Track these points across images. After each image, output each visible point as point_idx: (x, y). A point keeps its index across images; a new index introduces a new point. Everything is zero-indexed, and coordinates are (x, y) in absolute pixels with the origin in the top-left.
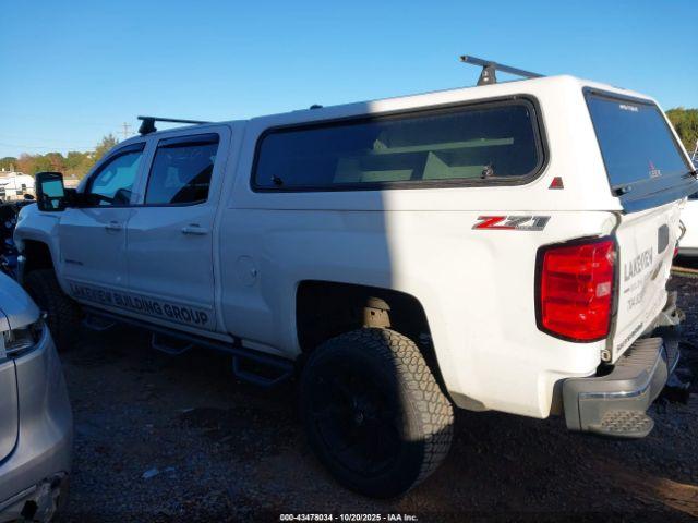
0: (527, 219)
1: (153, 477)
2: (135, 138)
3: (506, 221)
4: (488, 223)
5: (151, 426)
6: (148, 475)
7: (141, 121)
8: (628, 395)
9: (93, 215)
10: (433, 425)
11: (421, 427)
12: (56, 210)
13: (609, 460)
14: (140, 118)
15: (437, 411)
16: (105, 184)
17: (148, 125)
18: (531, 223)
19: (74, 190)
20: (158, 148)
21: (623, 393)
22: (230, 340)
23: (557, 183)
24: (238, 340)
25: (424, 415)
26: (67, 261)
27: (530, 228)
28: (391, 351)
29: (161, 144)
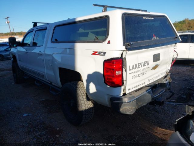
0: (102, 52)
1: (26, 116)
2: (32, 28)
3: (98, 53)
4: (94, 53)
5: (32, 103)
6: (25, 115)
7: (33, 23)
8: (128, 103)
9: (25, 49)
10: (86, 107)
11: (82, 108)
12: (15, 47)
13: (144, 120)
14: (33, 22)
15: (88, 104)
16: (28, 40)
17: (35, 24)
18: (102, 54)
19: (20, 42)
20: (36, 31)
21: (127, 102)
22: (50, 82)
23: (109, 42)
24: (51, 82)
25: (83, 105)
26: (20, 61)
27: (102, 55)
28: (77, 87)
29: (37, 30)
